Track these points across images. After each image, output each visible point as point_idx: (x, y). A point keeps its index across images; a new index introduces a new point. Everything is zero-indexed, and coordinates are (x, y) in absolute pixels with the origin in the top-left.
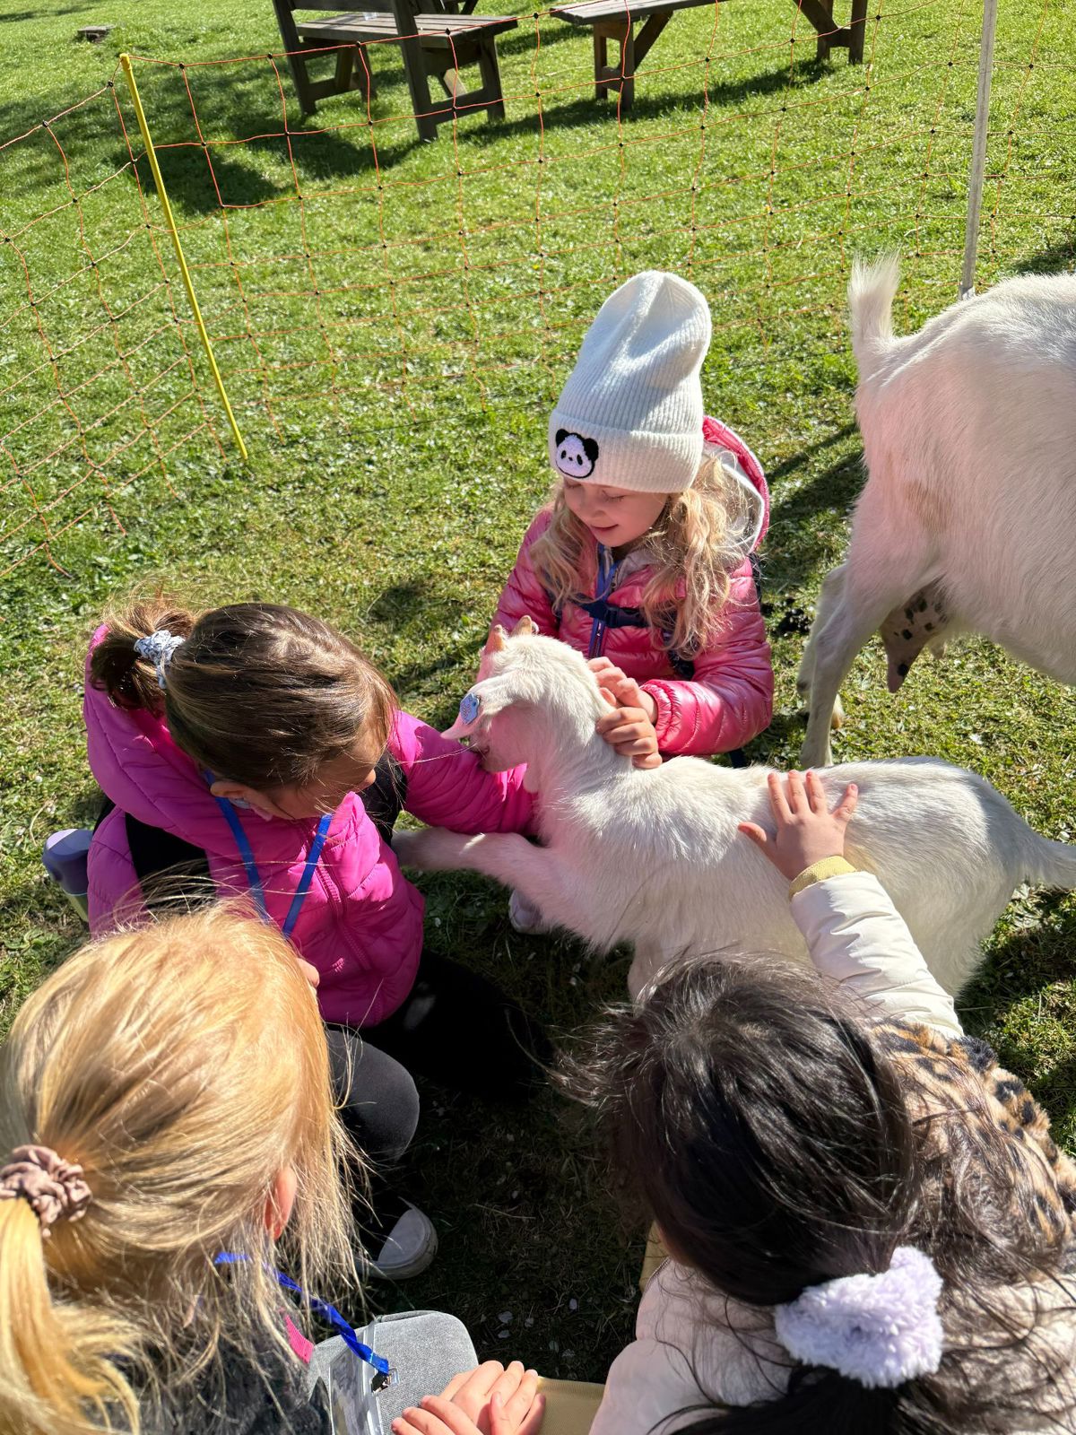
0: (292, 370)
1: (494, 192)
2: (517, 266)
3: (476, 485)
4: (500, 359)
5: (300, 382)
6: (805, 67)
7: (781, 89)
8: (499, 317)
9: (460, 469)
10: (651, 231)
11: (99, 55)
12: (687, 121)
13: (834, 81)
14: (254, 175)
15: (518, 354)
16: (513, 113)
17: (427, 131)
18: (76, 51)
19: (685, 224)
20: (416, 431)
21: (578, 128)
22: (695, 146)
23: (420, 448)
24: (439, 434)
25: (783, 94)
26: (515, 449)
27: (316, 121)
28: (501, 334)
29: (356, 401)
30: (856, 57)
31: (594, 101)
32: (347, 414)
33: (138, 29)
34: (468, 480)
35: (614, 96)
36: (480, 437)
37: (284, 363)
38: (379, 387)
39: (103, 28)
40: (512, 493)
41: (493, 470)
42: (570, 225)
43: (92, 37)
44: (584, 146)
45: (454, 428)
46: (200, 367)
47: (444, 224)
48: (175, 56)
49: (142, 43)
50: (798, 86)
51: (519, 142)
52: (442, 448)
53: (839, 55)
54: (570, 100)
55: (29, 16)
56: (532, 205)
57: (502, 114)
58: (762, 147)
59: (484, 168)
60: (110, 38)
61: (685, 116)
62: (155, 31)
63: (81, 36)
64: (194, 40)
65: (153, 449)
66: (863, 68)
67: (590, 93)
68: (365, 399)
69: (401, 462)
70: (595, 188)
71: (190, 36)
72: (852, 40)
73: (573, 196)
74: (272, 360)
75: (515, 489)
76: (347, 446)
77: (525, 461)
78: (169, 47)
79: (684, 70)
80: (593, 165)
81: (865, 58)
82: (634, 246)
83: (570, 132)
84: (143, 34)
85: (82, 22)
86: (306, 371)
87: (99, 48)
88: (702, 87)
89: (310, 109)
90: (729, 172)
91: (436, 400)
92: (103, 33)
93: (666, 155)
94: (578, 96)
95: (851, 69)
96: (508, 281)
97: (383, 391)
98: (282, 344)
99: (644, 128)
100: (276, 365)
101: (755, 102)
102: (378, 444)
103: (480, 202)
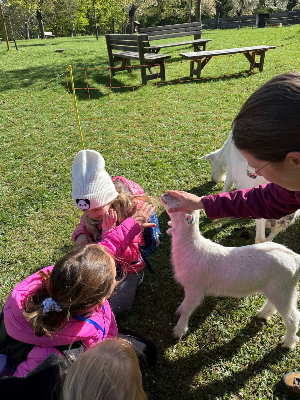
0: (104, 146)
1: (161, 100)
2: (167, 122)
3: (152, 183)
4: (160, 147)
5: (106, 149)
6: (247, 72)
7: (240, 77)
8: (161, 136)
9: (148, 178)
10: (204, 114)
11: (61, 56)
12: (214, 84)
13: (255, 76)
14: (98, 90)
15: (165, 146)
16: (167, 79)
17: (144, 82)
18: (55, 55)
19: (213, 112)
20: (136, 166)
21: (185, 84)
22: (217, 91)
23: (137, 171)
24: (143, 167)
25: (241, 79)
26: (164, 173)
27: (115, 77)
28: (161, 140)
29: (120, 156)
30: (261, 70)
31: (189, 77)
32: (118, 160)
33: (71, 50)
34: (150, 181)
35: (195, 76)
36: (154, 169)
37: (102, 143)
38: (127, 152)
39: (63, 49)
40: (162, 186)
41: (157, 179)
42: (181, 110)
43: (59, 51)
44: (187, 89)
45: (147, 166)
46: (79, 142)
47: (147, 108)
48: (80, 57)
49: (72, 54)
50: (245, 77)
51: (169, 87)
52: (143, 171)
53: (256, 70)
54: (183, 77)
55: (44, 45)
56: (172, 105)
57: (165, 79)
58: (235, 93)
59: (159, 94)
60: (64, 52)
61: (214, 83)
62: (76, 51)
63: (57, 51)
64: (85, 54)
65: (64, 165)
66: (263, 73)
67: (188, 75)
68: (123, 156)
69: (132, 175)
70: (189, 101)
71: (84, 53)
72: (260, 66)
73: (183, 103)
74: (99, 142)
75: (163, 185)
76: (117, 169)
77: (166, 177)
78: (79, 55)
79: (214, 70)
80: (189, 95)
81: (263, 71)
82: (199, 118)
83: (182, 85)
84: (72, 51)
85: (57, 47)
86: (107, 146)
87: (61, 54)
88: (218, 75)
89: (114, 74)
90: (226, 99)
91: (142, 158)
92: (62, 51)
93: (208, 93)
94: (185, 76)
95: (259, 73)
96: (164, 126)
97: (128, 154)
98: (102, 138)
99: (203, 85)
100: (100, 144)
101: (233, 81)
102: (126, 169)
103: (157, 103)
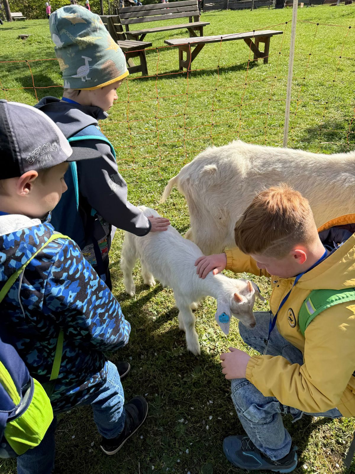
2: (140, 128)
6: (249, 64)
8: (129, 147)
13: (258, 69)
16: (151, 73)
30: (266, 61)
31: (178, 71)
35: (185, 70)
53: (260, 61)
57: (147, 73)
61: (207, 77)
66: (268, 65)
67: (178, 68)
70: (173, 101)
72: (265, 55)
79: (210, 62)
81: (269, 62)
88: (214, 68)
94: (173, 69)
95: (264, 65)
96: (135, 134)
